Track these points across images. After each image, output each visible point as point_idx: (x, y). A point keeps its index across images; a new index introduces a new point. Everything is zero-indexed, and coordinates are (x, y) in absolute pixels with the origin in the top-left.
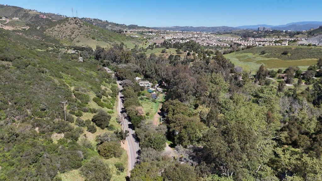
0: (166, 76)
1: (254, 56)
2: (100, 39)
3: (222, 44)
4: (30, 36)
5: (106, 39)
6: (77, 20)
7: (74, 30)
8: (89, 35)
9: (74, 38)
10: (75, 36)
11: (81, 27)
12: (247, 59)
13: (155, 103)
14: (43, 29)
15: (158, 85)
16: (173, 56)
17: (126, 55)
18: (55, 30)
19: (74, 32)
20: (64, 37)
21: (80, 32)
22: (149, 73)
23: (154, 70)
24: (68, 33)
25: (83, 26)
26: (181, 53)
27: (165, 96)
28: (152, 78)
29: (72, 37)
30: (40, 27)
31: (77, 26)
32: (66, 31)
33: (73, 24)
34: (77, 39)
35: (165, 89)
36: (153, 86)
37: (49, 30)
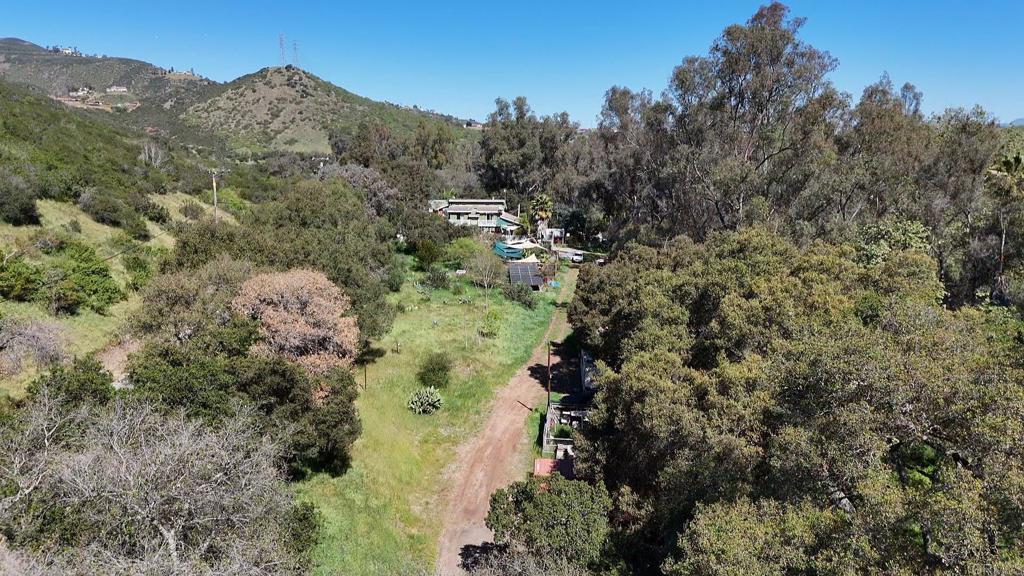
6: (294, 74)
7: (280, 106)
8: (332, 120)
9: (278, 132)
10: (282, 126)
11: (308, 94)
14: (180, 106)
18: (219, 108)
19: (281, 111)
20: (245, 127)
21: (301, 113)
24: (258, 116)
25: (314, 93)
29: (272, 126)
30: (173, 103)
31: (293, 92)
32: (252, 108)
33: (281, 85)
34: (288, 134)
35: (598, 254)
36: (524, 227)
37: (198, 107)
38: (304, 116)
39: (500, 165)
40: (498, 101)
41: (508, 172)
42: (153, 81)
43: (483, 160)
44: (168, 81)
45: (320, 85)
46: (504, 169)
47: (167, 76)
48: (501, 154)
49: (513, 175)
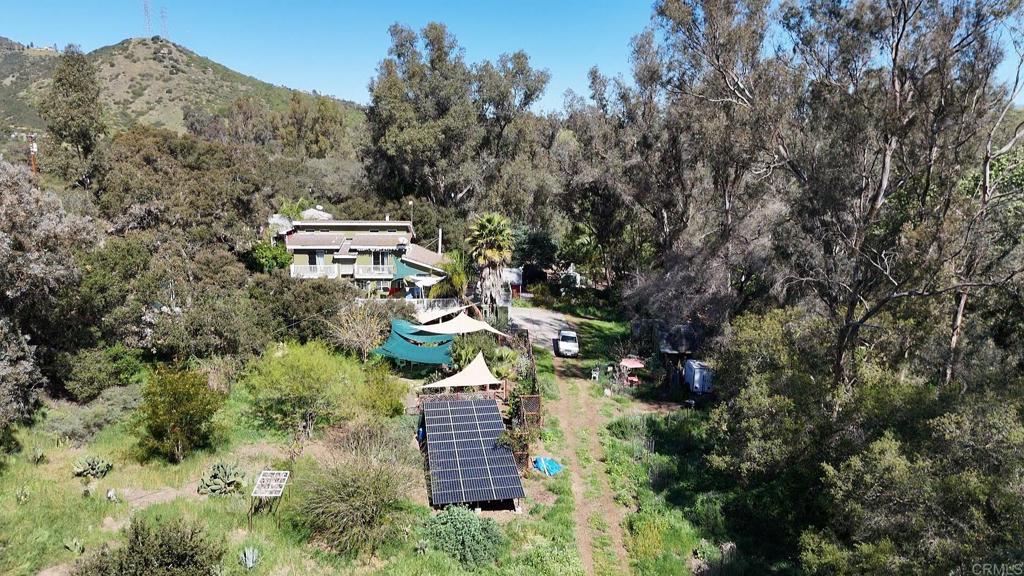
6: (162, 46)
7: (144, 83)
8: (208, 101)
9: (140, 114)
10: (145, 106)
11: (178, 70)
15: (509, 275)
19: (145, 90)
21: (169, 92)
24: (117, 94)
25: (186, 69)
28: (447, 199)
29: (133, 107)
30: (14, 79)
31: (160, 67)
32: (110, 85)
33: (145, 59)
34: (153, 116)
35: (596, 323)
36: (456, 279)
37: (43, 83)
38: (173, 96)
39: (399, 149)
40: (395, 31)
41: (417, 164)
43: (368, 142)
44: (26, 57)
45: (194, 61)
46: (410, 157)
47: (26, 52)
48: (402, 129)
49: (427, 170)
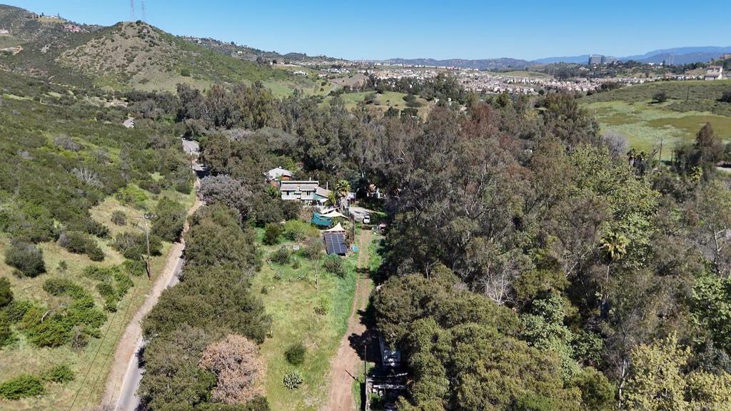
0: (381, 161)
1: (633, 109)
2: (202, 76)
3: (518, 90)
4: (20, 69)
5: (219, 75)
6: (143, 28)
7: (134, 53)
8: (174, 64)
9: (133, 74)
10: (136, 69)
11: (154, 44)
12: (614, 116)
13: (336, 278)
14: (55, 51)
15: (351, 195)
16: (397, 112)
17: (255, 103)
18: (86, 54)
19: (135, 57)
20: (108, 70)
21: (150, 59)
22: (318, 151)
23: (338, 140)
24: (117, 60)
25: (160, 43)
26: (419, 105)
27: (382, 243)
28: (329, 170)
29: (128, 69)
30: (48, 48)
31: (143, 42)
32: (112, 54)
33: (133, 37)
34: (141, 75)
35: (379, 213)
36: (332, 200)
37: (69, 53)
38: (152, 61)
42: (27, 24)
44: (40, 24)
45: (163, 37)
46: (317, 158)
47: (39, 20)
